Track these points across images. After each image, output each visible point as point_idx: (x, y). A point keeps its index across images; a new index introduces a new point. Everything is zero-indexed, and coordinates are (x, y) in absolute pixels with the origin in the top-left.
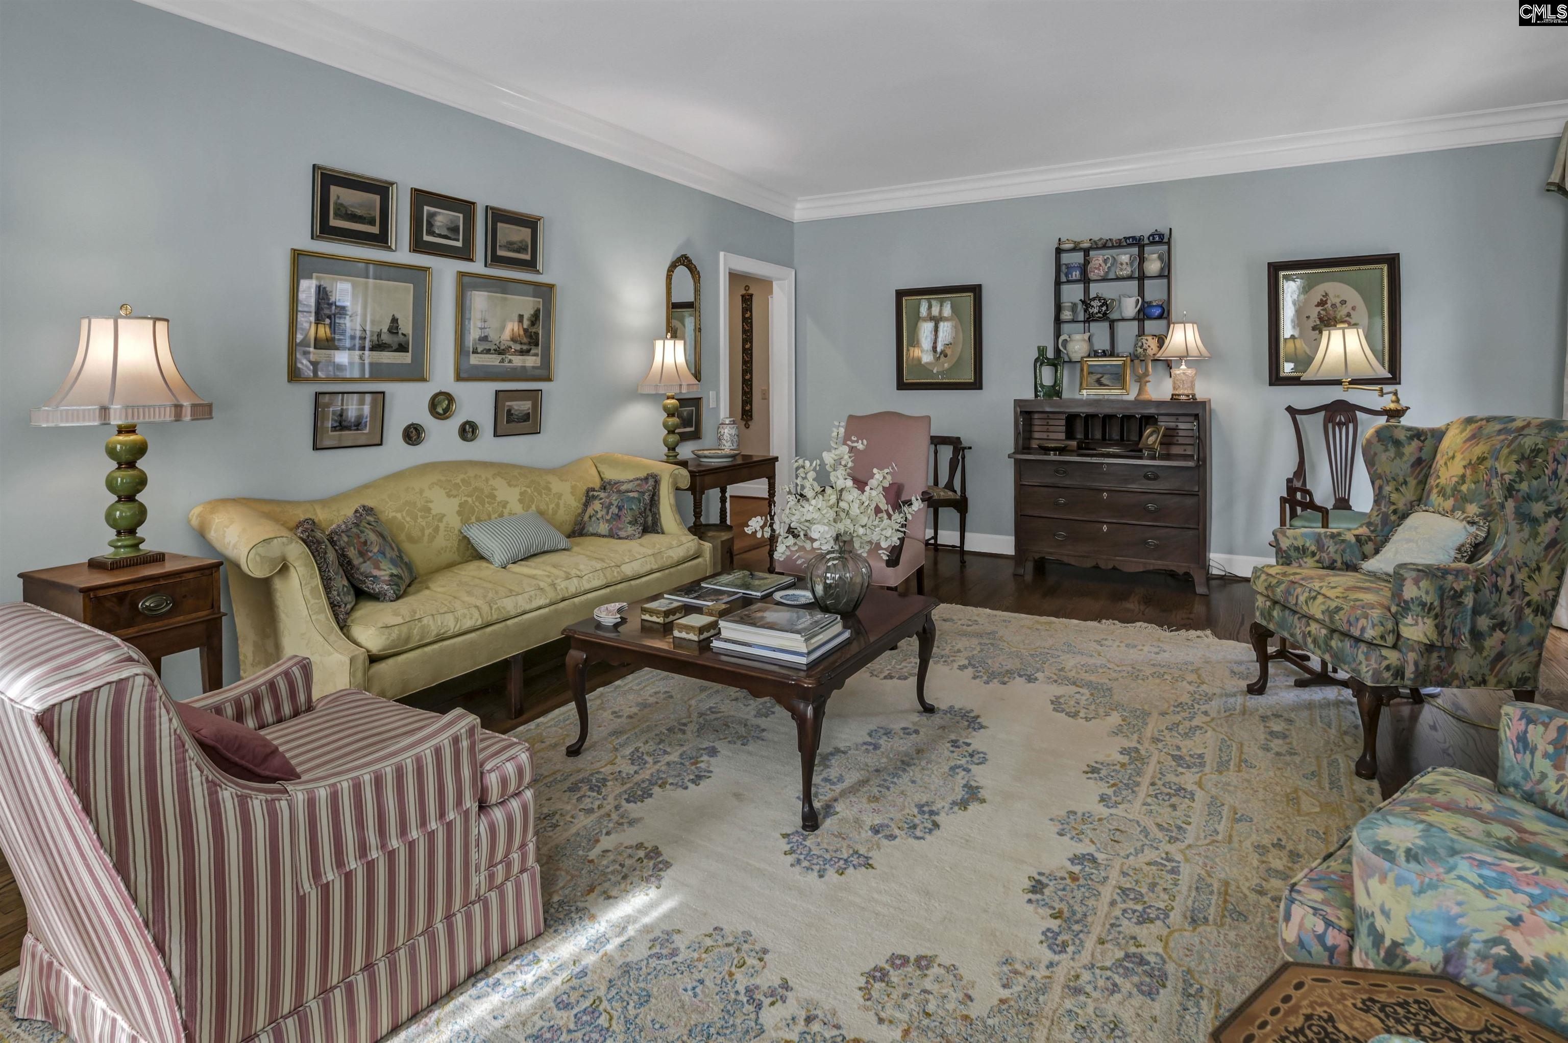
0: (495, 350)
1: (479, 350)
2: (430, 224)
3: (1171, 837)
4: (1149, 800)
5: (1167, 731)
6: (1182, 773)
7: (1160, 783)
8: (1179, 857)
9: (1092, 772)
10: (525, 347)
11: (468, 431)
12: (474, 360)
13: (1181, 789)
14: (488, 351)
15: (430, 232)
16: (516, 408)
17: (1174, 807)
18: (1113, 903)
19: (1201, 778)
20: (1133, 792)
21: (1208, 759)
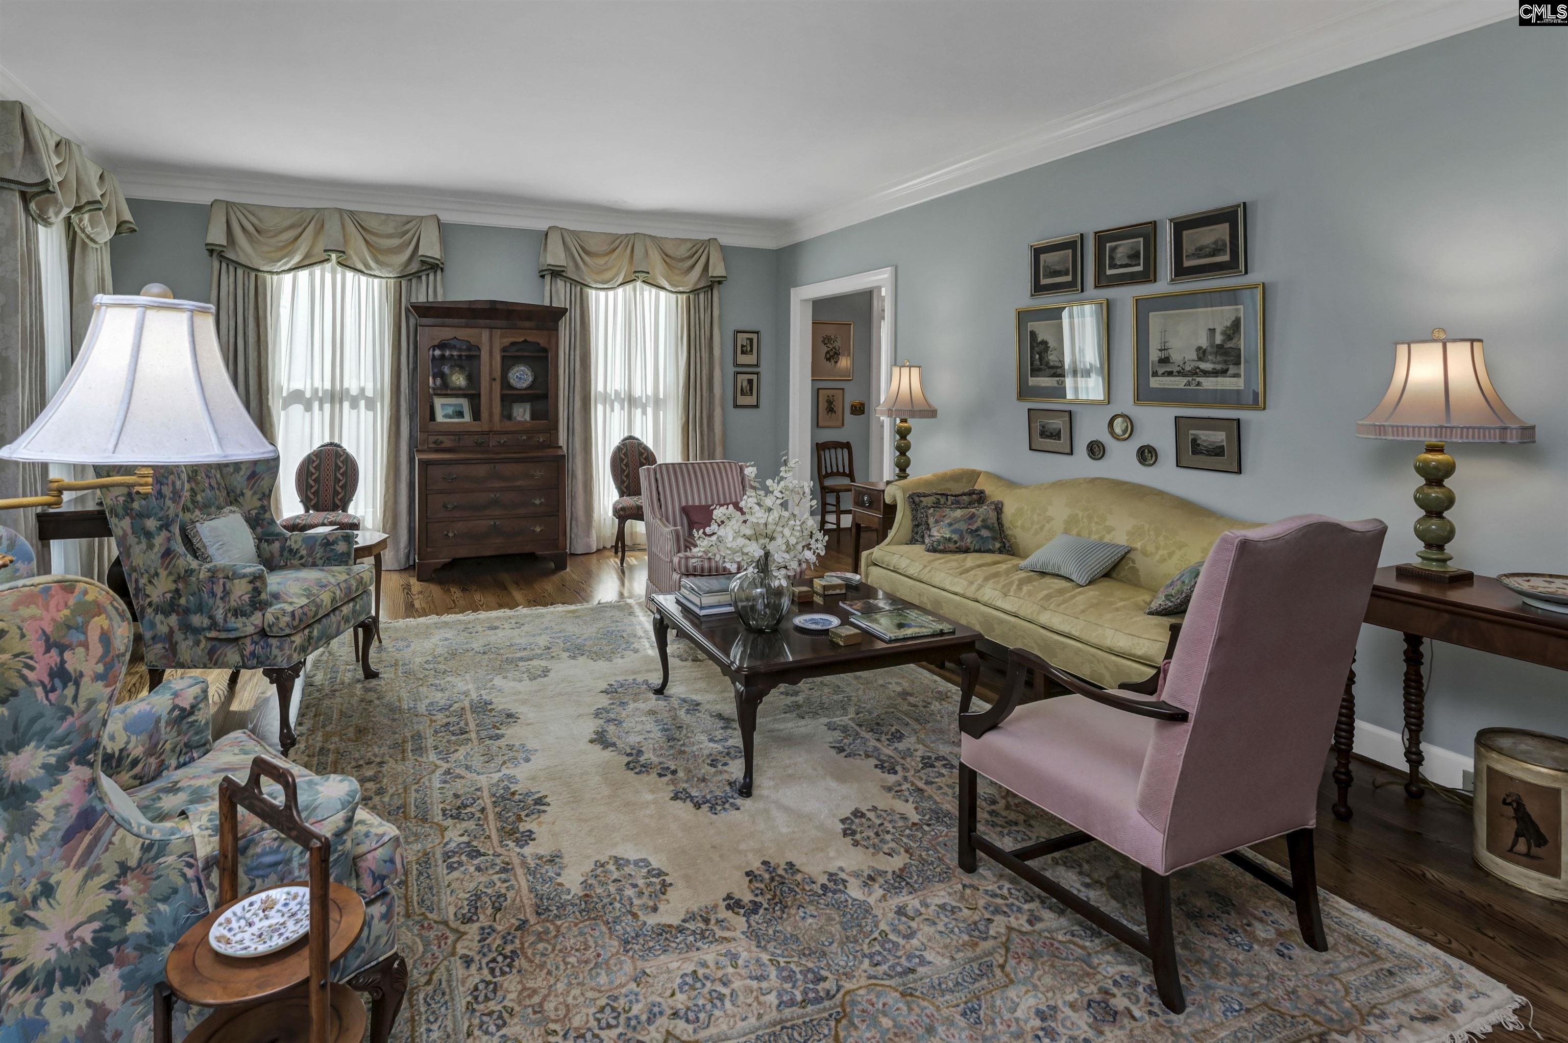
0: (1179, 372)
1: (1160, 372)
2: (1112, 258)
3: (450, 773)
4: (479, 793)
5: (503, 891)
6: (462, 835)
7: (478, 815)
8: (439, 763)
9: (540, 799)
10: (1218, 367)
11: (1147, 455)
12: (1155, 383)
13: (457, 817)
14: (1170, 374)
15: (1113, 266)
16: (1203, 438)
17: (456, 796)
18: (467, 724)
19: (443, 837)
20: (494, 795)
21: (442, 869)
